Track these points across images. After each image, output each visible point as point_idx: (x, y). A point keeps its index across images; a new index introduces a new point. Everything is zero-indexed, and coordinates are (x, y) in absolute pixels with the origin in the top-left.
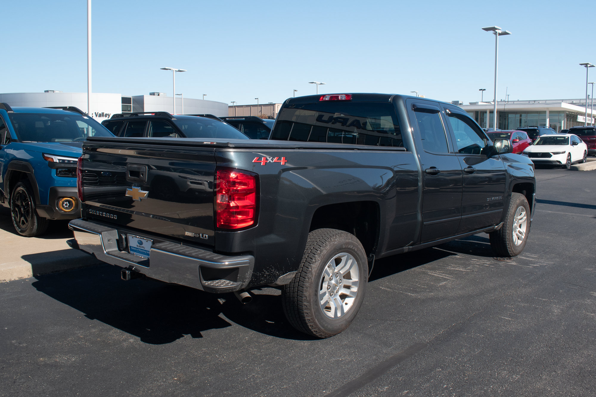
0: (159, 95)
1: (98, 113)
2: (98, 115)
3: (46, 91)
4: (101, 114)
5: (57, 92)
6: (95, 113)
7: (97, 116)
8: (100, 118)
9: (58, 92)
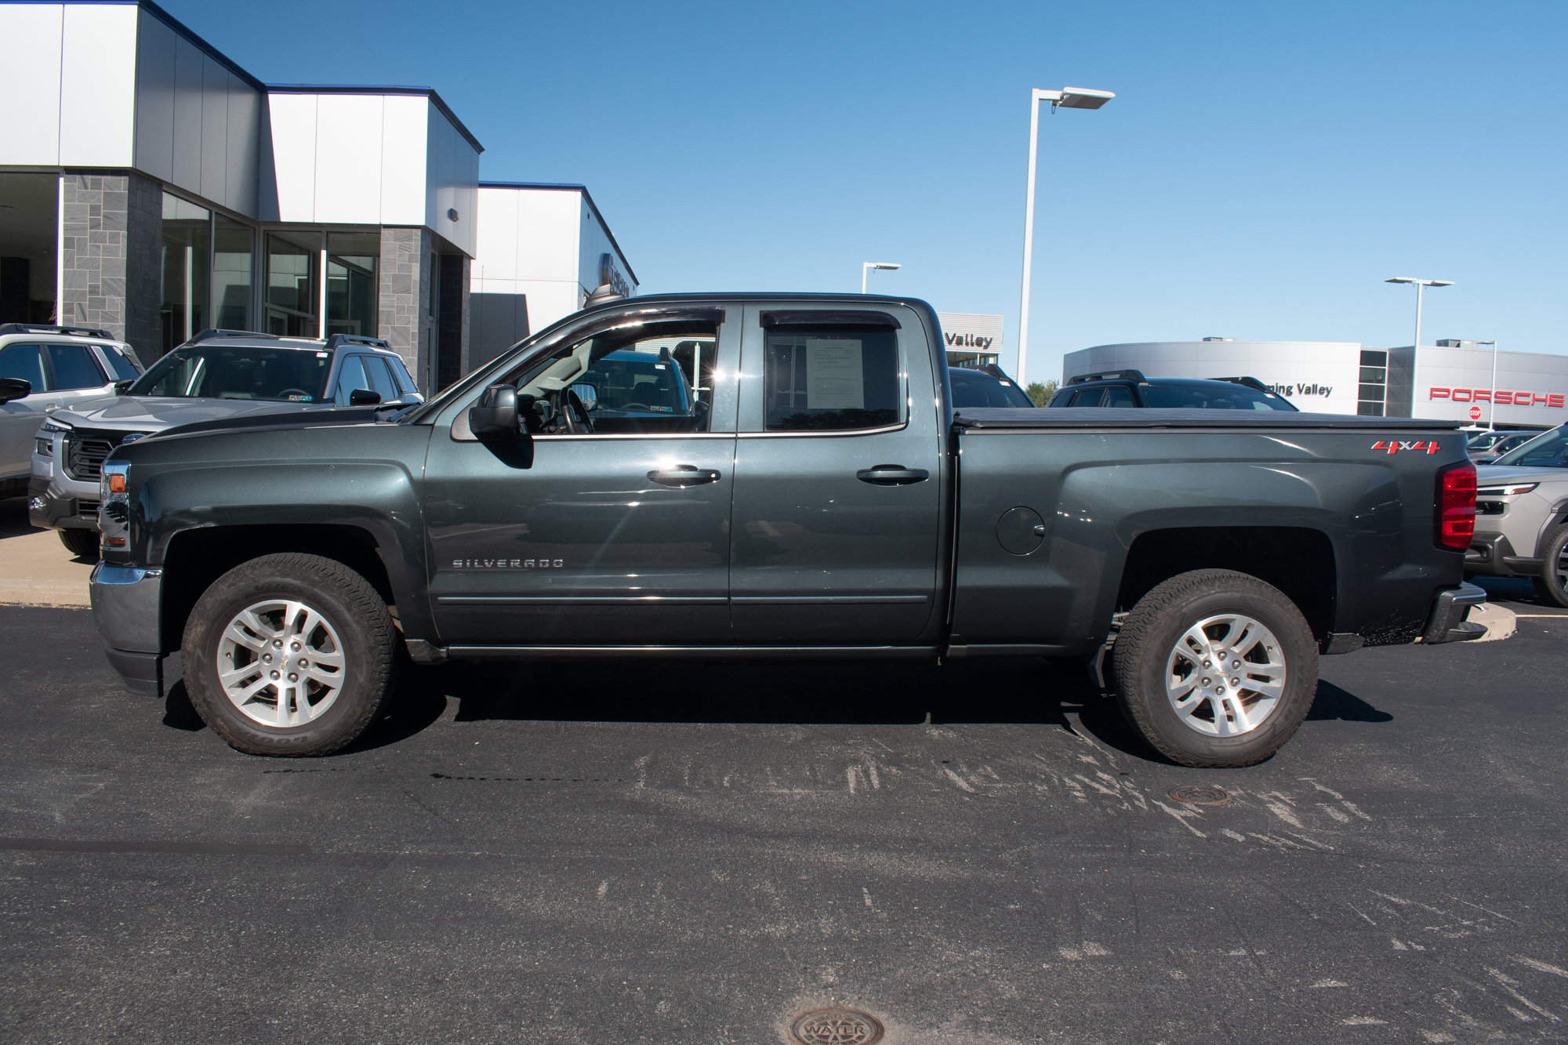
0: (1458, 346)
1: (1304, 385)
2: (1304, 391)
3: (1205, 339)
4: (1310, 388)
5: (1228, 340)
6: (1299, 385)
7: (1300, 391)
8: (1308, 395)
9: (1231, 340)
